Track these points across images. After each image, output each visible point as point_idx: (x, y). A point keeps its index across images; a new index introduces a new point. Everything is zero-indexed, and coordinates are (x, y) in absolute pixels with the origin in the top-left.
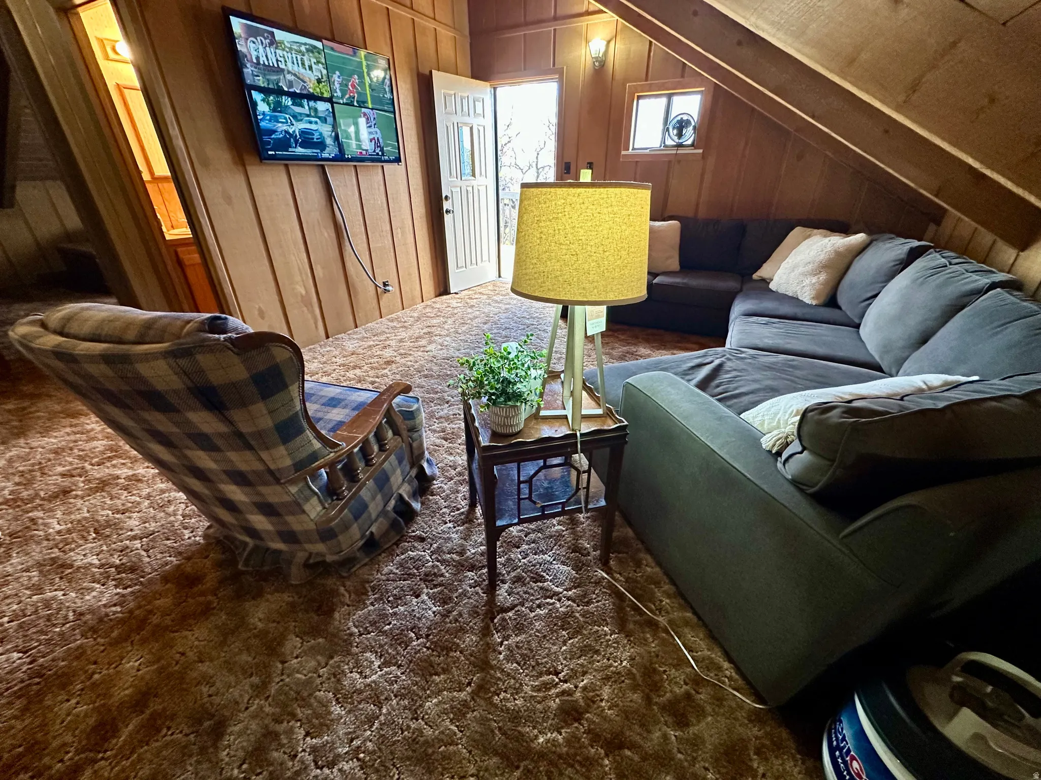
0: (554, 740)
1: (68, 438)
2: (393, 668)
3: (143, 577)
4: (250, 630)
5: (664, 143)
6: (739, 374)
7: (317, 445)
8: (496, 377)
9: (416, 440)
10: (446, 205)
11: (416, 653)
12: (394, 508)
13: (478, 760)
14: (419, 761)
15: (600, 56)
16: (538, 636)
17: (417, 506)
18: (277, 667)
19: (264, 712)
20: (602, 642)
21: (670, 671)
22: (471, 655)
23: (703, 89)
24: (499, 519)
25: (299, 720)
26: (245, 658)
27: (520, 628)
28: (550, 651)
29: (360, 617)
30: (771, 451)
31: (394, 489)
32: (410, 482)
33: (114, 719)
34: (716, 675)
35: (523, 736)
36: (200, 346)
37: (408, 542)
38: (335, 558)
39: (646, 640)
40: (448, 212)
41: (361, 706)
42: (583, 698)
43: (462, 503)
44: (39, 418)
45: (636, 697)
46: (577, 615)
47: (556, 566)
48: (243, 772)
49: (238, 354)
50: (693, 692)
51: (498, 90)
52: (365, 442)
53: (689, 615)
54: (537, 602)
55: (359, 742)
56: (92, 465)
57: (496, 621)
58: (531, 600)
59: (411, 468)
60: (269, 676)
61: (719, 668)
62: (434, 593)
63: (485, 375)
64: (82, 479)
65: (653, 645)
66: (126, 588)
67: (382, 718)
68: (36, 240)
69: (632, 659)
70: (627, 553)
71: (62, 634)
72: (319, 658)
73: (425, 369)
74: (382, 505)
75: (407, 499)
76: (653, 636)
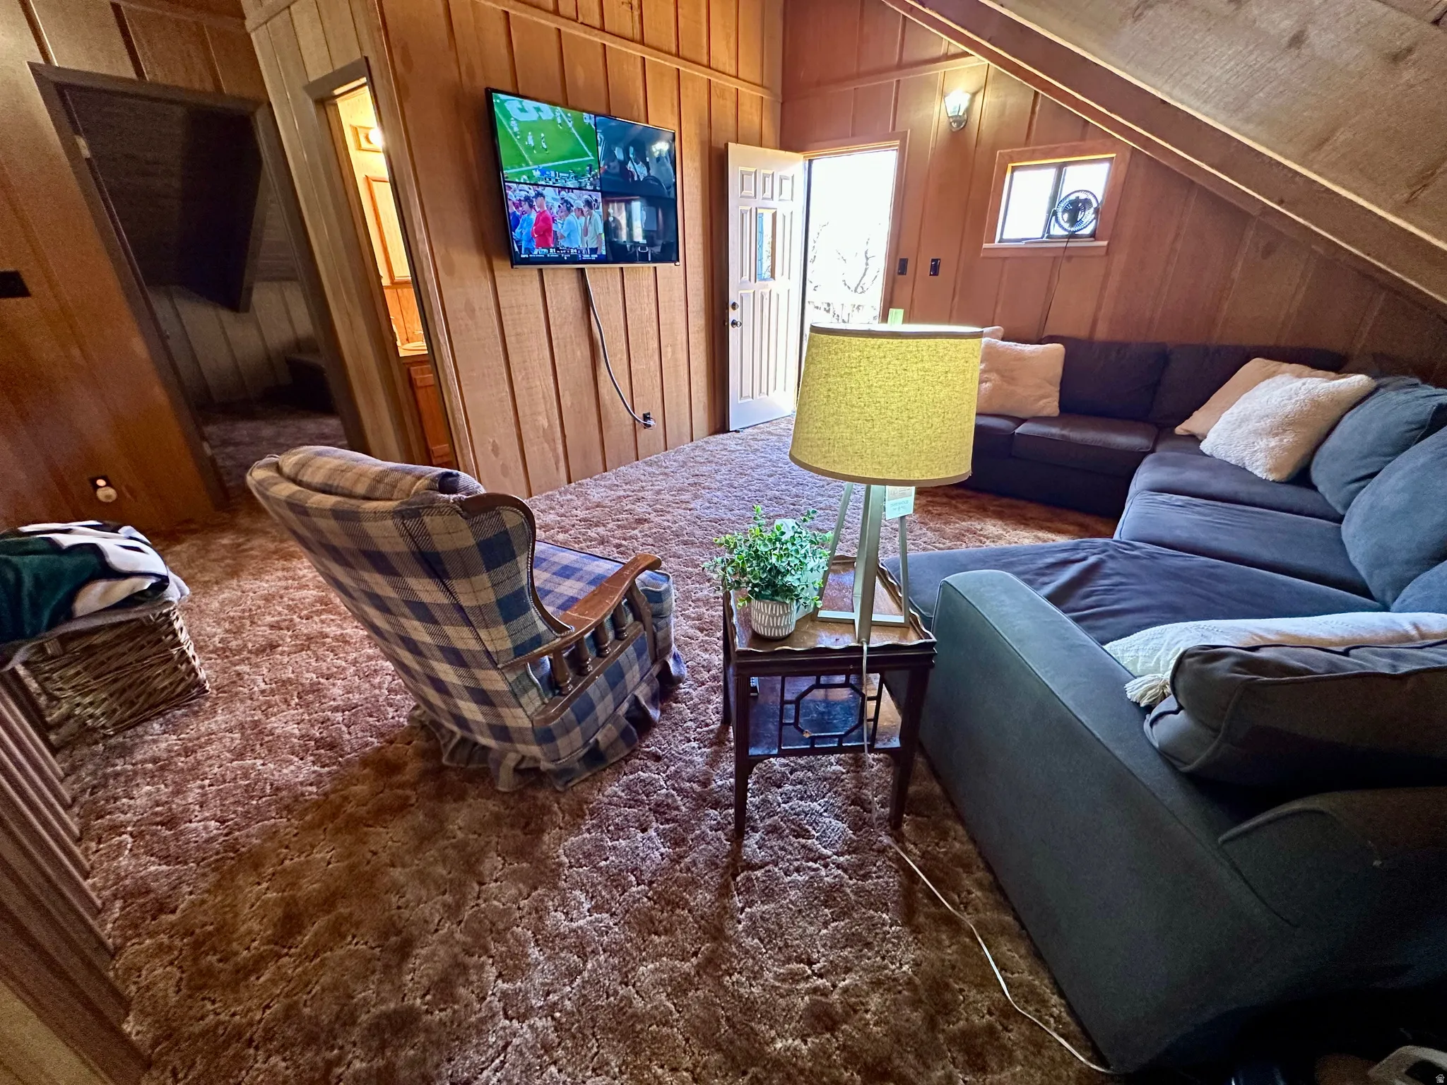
0: (795, 1049)
1: (279, 584)
2: (605, 915)
3: (341, 757)
4: (449, 838)
5: (1049, 232)
6: (1124, 580)
7: (542, 627)
8: (762, 564)
9: (661, 629)
10: (733, 315)
11: (634, 902)
12: (627, 712)
13: (696, 1052)
14: (623, 1037)
15: (961, 114)
16: (791, 909)
17: (655, 714)
18: (473, 888)
19: (454, 938)
20: (877, 934)
21: (969, 991)
22: (702, 918)
23: (1114, 155)
24: (756, 745)
25: (492, 957)
26: (441, 870)
27: (768, 895)
28: (804, 931)
29: (573, 844)
30: (1139, 704)
31: (630, 687)
32: (649, 682)
33: (300, 914)
34: (1037, 1010)
35: (757, 1035)
36: (429, 507)
37: (640, 759)
38: (551, 766)
39: (939, 942)
40: (734, 323)
41: (562, 955)
42: (842, 1003)
43: (713, 717)
44: (253, 557)
45: (917, 1016)
46: (848, 891)
47: (827, 820)
48: (426, 1004)
49: (466, 519)
50: (1000, 1028)
51: (815, 163)
52: (599, 627)
53: (1009, 919)
54: (796, 864)
55: (556, 998)
56: (301, 618)
57: (738, 879)
58: (788, 860)
59: (653, 663)
60: (464, 896)
61: (1044, 1002)
62: (664, 829)
63: (748, 561)
64: (290, 633)
65: (949, 951)
66: (323, 767)
67: (586, 974)
68: (266, 347)
69: (917, 964)
70: (928, 817)
71: (257, 808)
72: (521, 885)
73: (685, 532)
74: (612, 707)
75: (644, 703)
76: (951, 938)
